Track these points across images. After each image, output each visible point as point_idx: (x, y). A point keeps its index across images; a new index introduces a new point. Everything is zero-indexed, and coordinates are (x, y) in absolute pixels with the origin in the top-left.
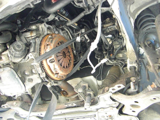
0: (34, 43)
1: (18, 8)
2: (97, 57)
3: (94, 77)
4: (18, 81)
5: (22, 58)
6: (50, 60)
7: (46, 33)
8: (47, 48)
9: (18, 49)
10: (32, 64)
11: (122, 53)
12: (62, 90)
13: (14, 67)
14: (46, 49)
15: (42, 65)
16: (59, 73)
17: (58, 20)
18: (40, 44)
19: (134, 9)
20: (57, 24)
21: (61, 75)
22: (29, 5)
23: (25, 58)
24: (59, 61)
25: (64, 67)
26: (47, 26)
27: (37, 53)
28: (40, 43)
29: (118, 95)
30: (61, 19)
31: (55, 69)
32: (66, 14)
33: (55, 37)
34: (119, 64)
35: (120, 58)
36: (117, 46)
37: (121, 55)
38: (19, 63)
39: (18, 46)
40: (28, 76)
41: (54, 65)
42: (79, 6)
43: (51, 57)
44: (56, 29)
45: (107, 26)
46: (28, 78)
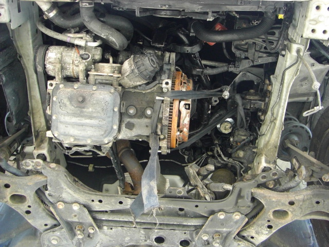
3: (182, 178)
4: (112, 118)
6: (186, 104)
8: (183, 86)
10: (158, 98)
11: (243, 151)
16: (182, 131)
23: (148, 85)
29: (264, 190)
37: (241, 154)
40: (131, 117)
41: (186, 114)
42: (235, 54)
45: (252, 98)
46: (128, 120)
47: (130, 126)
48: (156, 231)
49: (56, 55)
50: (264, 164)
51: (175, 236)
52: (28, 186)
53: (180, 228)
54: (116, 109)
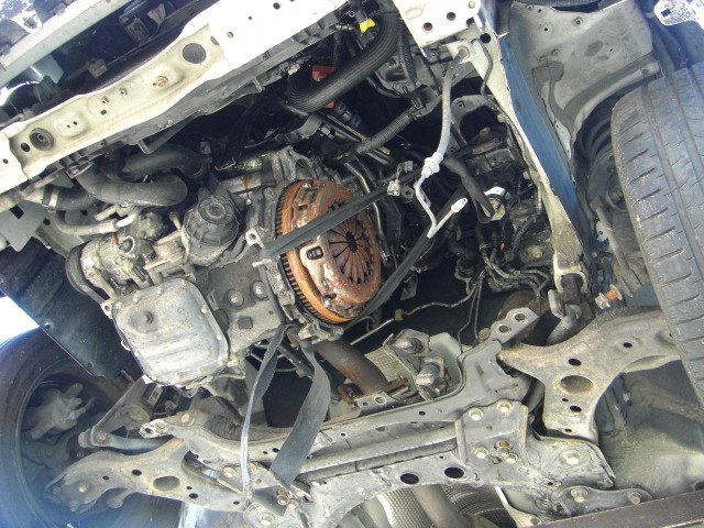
0: (259, 201)
1: (223, 94)
2: (463, 275)
3: (452, 335)
4: (208, 324)
5: (223, 248)
6: (310, 251)
7: (293, 177)
8: (299, 217)
9: (215, 217)
10: (255, 265)
12: (348, 381)
13: (197, 277)
14: (296, 221)
15: (284, 267)
16: (335, 295)
17: (330, 136)
18: (278, 207)
19: (568, 98)
20: (325, 150)
21: (342, 304)
22: (251, 85)
23: (231, 248)
24: (335, 257)
25: (351, 278)
26: (297, 156)
27: (271, 230)
28: (279, 203)
29: (520, 351)
30: (340, 134)
31: (323, 279)
32: (353, 121)
33: (321, 186)
34: (533, 281)
35: (537, 260)
36: (521, 222)
37: (536, 252)
38: (213, 267)
39: (215, 210)
40: (239, 307)
41: (321, 266)
42: (393, 92)
43: (311, 242)
44: (323, 169)
45: (482, 149)
46: (238, 314)
47: (247, 323)
48: (393, 466)
49: (92, 259)
51: (429, 466)
52: (163, 462)
53: (430, 452)
54: (205, 310)
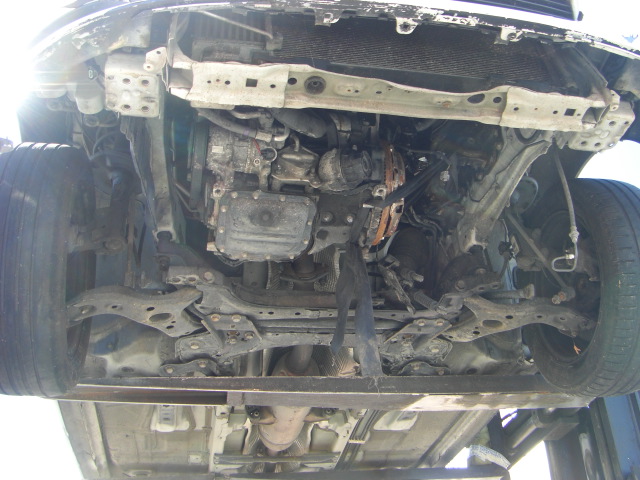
6: (397, 207)
10: (365, 206)
46: (321, 228)
47: (322, 235)
49: (224, 150)
50: (473, 242)
54: (310, 224)
